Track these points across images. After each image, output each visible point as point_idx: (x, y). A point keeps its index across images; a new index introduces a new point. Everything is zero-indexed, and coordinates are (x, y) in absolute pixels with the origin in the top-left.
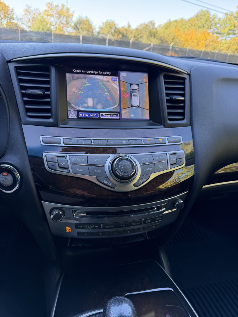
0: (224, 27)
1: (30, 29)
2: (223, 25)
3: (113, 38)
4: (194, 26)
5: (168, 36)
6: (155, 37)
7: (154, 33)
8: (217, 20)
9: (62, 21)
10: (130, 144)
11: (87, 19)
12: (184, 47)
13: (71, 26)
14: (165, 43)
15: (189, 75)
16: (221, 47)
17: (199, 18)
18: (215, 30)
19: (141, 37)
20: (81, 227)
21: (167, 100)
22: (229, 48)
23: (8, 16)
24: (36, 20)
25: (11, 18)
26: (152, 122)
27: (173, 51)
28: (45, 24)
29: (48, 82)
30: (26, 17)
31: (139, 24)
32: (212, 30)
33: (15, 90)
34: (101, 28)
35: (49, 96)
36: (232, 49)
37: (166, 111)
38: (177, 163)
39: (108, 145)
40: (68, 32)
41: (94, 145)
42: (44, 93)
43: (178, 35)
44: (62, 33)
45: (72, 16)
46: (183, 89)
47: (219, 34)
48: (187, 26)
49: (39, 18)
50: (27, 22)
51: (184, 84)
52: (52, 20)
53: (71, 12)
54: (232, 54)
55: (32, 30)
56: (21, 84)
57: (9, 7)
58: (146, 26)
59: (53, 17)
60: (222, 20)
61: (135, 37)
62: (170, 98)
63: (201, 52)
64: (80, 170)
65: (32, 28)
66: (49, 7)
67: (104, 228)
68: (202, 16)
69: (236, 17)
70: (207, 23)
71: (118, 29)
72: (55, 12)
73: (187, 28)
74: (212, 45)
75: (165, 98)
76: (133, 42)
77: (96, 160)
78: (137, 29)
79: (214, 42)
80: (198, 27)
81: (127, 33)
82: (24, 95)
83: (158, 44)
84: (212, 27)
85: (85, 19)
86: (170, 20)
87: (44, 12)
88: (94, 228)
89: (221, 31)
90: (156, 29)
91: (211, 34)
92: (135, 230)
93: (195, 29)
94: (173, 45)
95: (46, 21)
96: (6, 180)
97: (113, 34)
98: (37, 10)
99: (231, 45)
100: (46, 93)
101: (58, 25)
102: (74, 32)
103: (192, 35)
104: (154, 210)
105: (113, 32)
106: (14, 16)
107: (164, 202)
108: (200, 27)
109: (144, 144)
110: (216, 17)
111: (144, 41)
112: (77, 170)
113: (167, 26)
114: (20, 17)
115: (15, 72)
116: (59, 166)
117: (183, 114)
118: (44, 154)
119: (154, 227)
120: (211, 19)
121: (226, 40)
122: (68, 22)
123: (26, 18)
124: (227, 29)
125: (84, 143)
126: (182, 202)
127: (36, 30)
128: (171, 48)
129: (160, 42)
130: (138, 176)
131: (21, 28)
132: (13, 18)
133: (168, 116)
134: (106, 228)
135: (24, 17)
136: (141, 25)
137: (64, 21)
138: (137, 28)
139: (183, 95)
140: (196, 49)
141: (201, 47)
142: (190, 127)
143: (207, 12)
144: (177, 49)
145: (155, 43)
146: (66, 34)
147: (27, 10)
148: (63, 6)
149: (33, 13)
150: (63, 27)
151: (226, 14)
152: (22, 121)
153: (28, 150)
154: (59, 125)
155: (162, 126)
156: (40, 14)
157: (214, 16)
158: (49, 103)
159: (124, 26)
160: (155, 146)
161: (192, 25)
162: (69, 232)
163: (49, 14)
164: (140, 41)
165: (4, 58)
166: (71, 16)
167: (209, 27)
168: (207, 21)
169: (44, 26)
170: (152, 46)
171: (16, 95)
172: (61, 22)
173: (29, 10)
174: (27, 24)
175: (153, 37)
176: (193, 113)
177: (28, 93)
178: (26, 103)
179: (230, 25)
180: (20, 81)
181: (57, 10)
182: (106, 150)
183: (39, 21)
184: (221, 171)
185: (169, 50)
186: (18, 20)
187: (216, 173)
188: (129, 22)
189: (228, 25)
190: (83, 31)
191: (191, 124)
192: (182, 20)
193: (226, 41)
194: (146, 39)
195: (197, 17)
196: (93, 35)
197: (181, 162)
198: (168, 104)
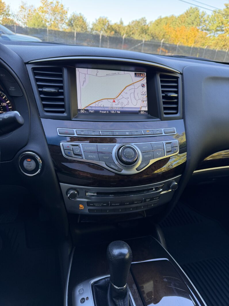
0: (213, 24)
1: (26, 26)
2: (212, 22)
3: (106, 35)
4: (184, 23)
5: (159, 33)
6: (146, 33)
7: (145, 29)
8: (205, 17)
9: (57, 17)
10: (132, 135)
11: (81, 16)
12: (174, 43)
13: (65, 22)
14: (156, 39)
15: (181, 74)
16: (209, 43)
17: (189, 15)
18: (204, 26)
19: (133, 33)
20: (92, 205)
21: (163, 96)
22: (217, 44)
23: (4, 12)
24: (31, 17)
25: (7, 15)
26: (149, 116)
27: (164, 47)
28: (41, 21)
29: (61, 82)
30: (21, 13)
31: (131, 21)
32: (200, 27)
33: (33, 88)
34: (94, 25)
35: (62, 94)
36: (220, 46)
37: (162, 106)
38: (172, 151)
39: (114, 136)
40: (63, 28)
41: (102, 136)
42: (58, 91)
43: (168, 31)
44: (56, 29)
45: (67, 12)
46: (177, 87)
47: (208, 30)
48: (177, 23)
49: (34, 14)
50: (23, 19)
51: (177, 82)
52: (47, 16)
53: (65, 9)
54: (220, 50)
55: (27, 26)
56: (38, 83)
57: (4, 3)
58: (138, 23)
59: (48, 13)
60: (210, 17)
61: (127, 33)
62: (166, 95)
63: (190, 48)
64: (92, 156)
65: (27, 24)
66: (44, 4)
67: (111, 206)
68: (191, 13)
69: (224, 14)
70: (196, 20)
71: (111, 26)
72: (50, 9)
73: (177, 25)
74: (201, 41)
75: (161, 95)
76: (125, 39)
77: (104, 148)
78: (129, 26)
79: (203, 39)
80: (187, 24)
81: (119, 30)
82: (41, 93)
83: (149, 40)
84: (201, 24)
85: (79, 15)
86: (161, 16)
87: (39, 8)
88: (103, 206)
89: (210, 27)
90: (148, 25)
91: (200, 30)
92: (137, 208)
93: (185, 25)
94: (164, 41)
95: (42, 18)
96: (30, 165)
97: (106, 30)
98: (32, 6)
99: (219, 41)
100: (60, 91)
101: (53, 21)
102: (68, 29)
103: (182, 32)
104: (152, 190)
105: (106, 29)
106: (10, 13)
107: (161, 184)
108: (189, 24)
109: (144, 135)
110: (205, 14)
111: (136, 37)
112: (89, 156)
113: (158, 23)
114: (16, 14)
115: (32, 72)
116: (75, 153)
117: (176, 109)
118: (61, 144)
119: (152, 205)
120: (200, 16)
121: (214, 36)
122: (62, 18)
123: (21, 15)
124: (215, 26)
125: (93, 134)
126: (176, 184)
127: (32, 27)
128: (161, 44)
129: (151, 38)
130: (140, 162)
131: (17, 24)
132: (9, 14)
133: (164, 111)
134: (113, 206)
135: (19, 14)
136: (133, 22)
137: (58, 18)
138: (129, 24)
139: (177, 92)
140: (186, 45)
141: (191, 43)
142: (183, 120)
143: (197, 10)
144: (167, 45)
145: (147, 40)
146: (61, 30)
147: (22, 7)
148: (58, 3)
149: (29, 9)
150: (57, 24)
151: (214, 11)
152: (40, 115)
153: (47, 140)
154: (72, 118)
155: (159, 119)
156: (35, 10)
157: (203, 13)
158: (62, 100)
159: (117, 23)
160: (153, 136)
161: (182, 22)
162: (82, 209)
163: (44, 11)
164: (132, 37)
165: (22, 60)
166: (65, 13)
167: (198, 24)
168: (196, 18)
169: (39, 23)
170: (143, 42)
171: (34, 92)
172: (55, 19)
173: (24, 7)
174: (22, 20)
175: (144, 33)
176: (185, 108)
177: (44, 91)
178: (42, 99)
179: (218, 22)
180: (37, 80)
181: (51, 7)
182: (112, 140)
183: (35, 17)
184: (208, 158)
185: (160, 46)
186: (14, 17)
187: (204, 160)
188: (121, 19)
189: (216, 22)
190: (77, 27)
191: (183, 117)
192: (172, 16)
193: (214, 38)
194: (138, 35)
195: (186, 14)
196: (86, 31)
197: (175, 149)
198: (164, 100)
